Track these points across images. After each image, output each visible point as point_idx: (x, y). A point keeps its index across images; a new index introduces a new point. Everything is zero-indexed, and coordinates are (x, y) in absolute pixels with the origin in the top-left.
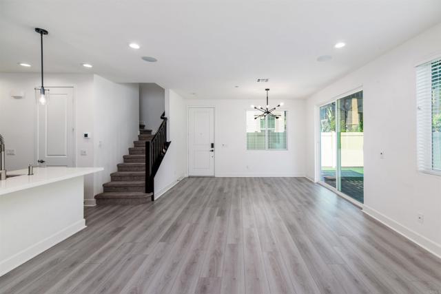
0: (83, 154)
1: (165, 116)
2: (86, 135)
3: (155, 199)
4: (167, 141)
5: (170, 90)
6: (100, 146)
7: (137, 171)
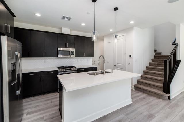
0: (129, 64)
1: (176, 43)
2: (130, 56)
3: (171, 98)
4: (178, 59)
5: (181, 24)
6: (136, 61)
7: (155, 76)
